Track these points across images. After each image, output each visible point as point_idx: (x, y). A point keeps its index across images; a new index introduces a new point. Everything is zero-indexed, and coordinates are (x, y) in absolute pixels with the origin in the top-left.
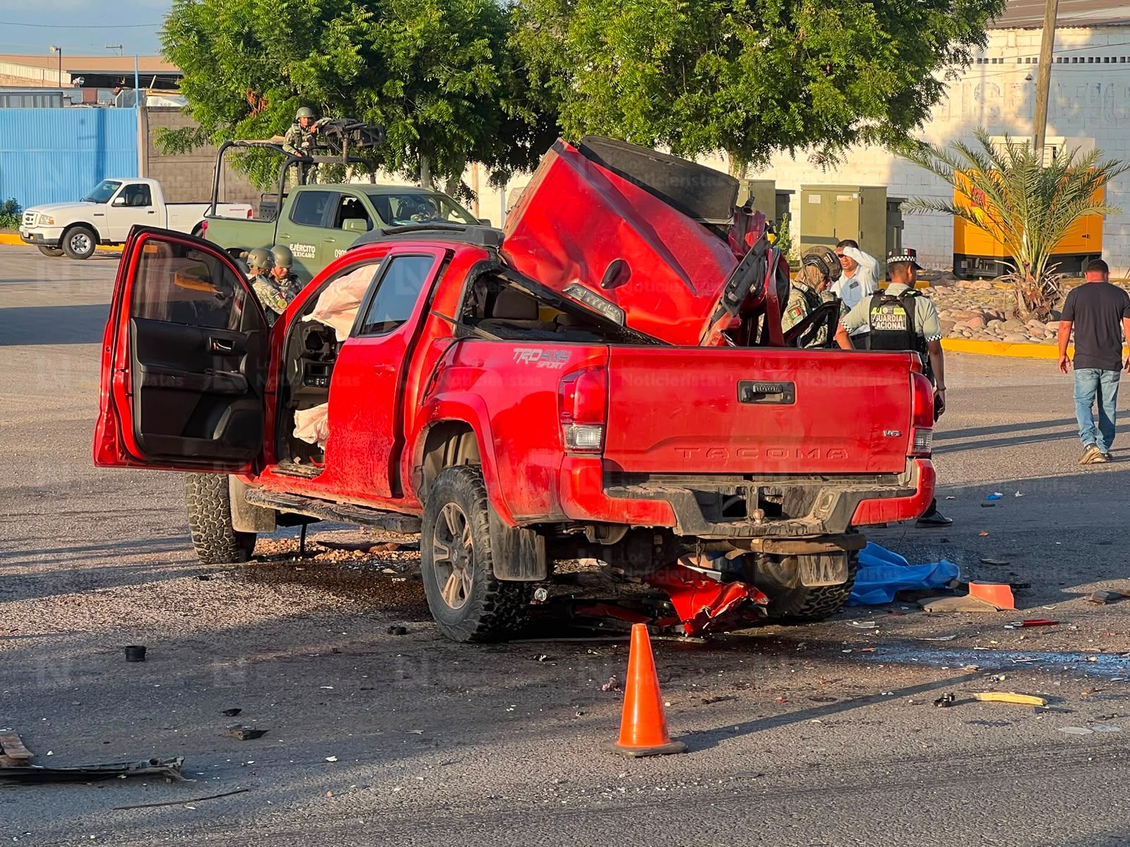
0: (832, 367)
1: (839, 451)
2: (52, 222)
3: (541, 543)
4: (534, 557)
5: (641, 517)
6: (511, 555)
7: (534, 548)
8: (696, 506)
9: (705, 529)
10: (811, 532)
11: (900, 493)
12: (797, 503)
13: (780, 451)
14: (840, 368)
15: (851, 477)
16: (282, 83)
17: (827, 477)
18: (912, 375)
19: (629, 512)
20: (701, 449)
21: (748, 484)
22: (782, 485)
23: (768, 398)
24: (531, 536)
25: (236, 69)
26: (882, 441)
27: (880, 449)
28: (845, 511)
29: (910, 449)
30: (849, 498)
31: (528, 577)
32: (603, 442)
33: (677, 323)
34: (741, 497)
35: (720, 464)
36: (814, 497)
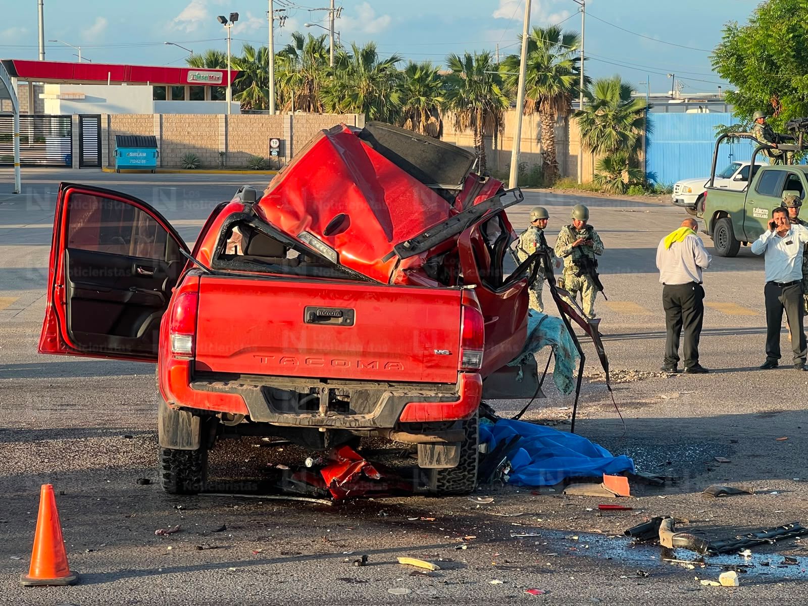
0: (389, 299)
1: (396, 364)
2: (690, 191)
3: (196, 422)
4: (190, 432)
5: (219, 405)
6: (171, 429)
7: (190, 426)
8: (263, 400)
9: (271, 418)
10: (363, 425)
11: (444, 399)
12: (362, 403)
13: (343, 362)
14: (396, 300)
15: (415, 385)
16: (794, 92)
17: (393, 384)
18: (463, 307)
19: (209, 402)
20: (276, 357)
21: (321, 385)
22: (350, 388)
23: (332, 321)
24: (188, 416)
25: (759, 82)
26: (434, 358)
27: (433, 364)
28: (392, 411)
29: (459, 366)
30: (396, 401)
31: (184, 446)
32: (194, 348)
33: (372, 263)
34: (316, 395)
35: (292, 369)
36: (378, 399)
